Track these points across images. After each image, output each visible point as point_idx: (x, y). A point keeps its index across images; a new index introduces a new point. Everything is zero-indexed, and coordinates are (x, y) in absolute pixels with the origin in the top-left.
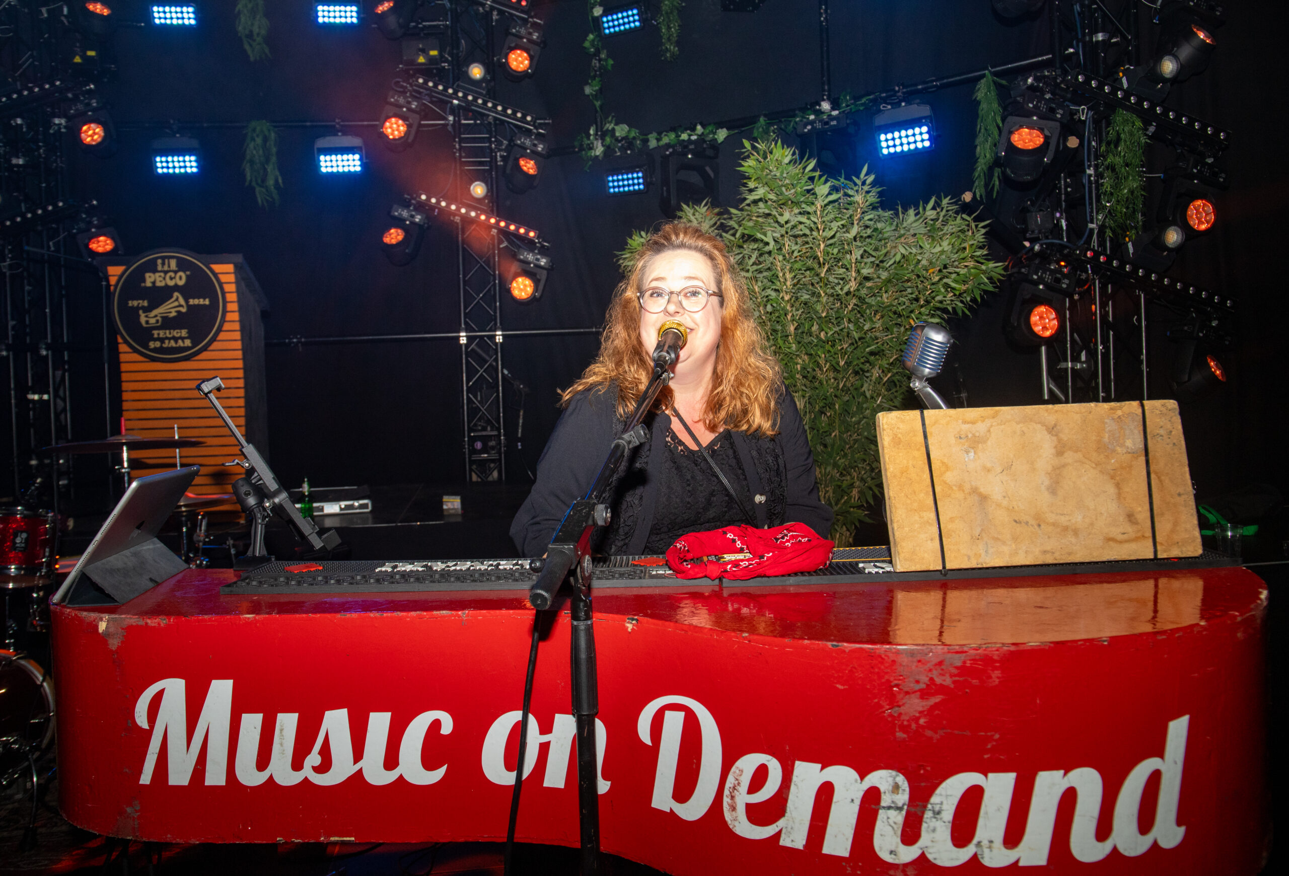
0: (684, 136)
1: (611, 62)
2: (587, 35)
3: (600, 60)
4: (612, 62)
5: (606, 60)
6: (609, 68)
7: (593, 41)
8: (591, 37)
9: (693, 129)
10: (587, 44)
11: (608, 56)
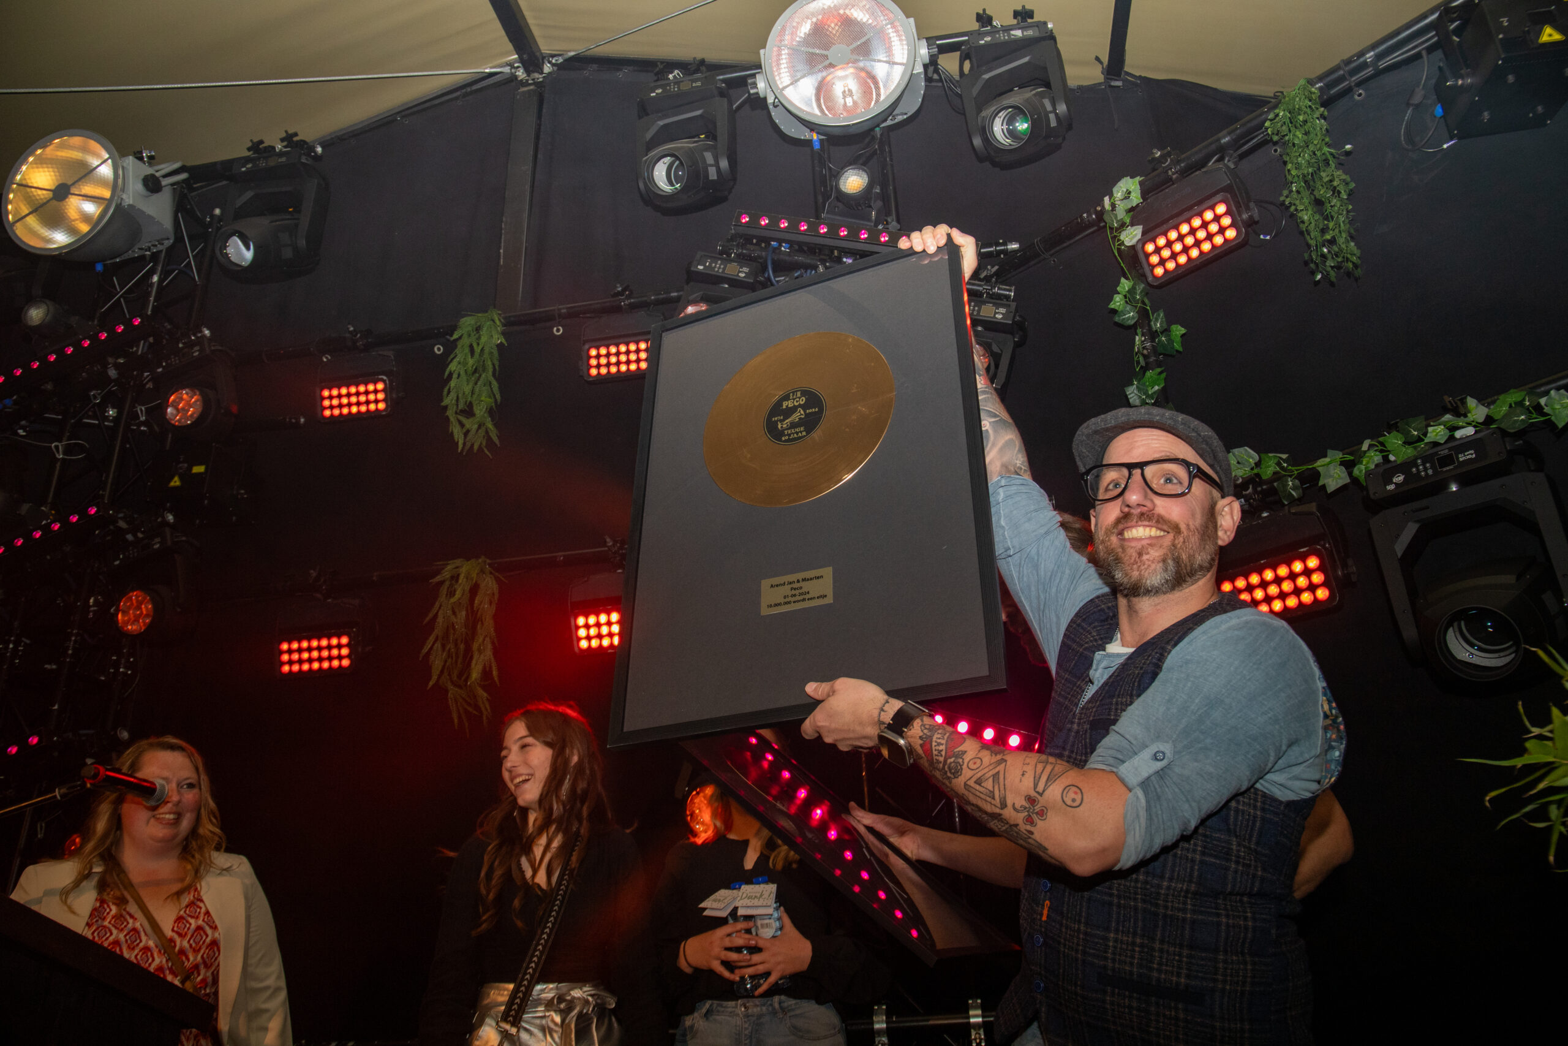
0: (1437, 432)
1: (1178, 330)
2: (1118, 283)
3: (1153, 335)
4: (1183, 331)
5: (1166, 331)
6: (1177, 346)
7: (1132, 291)
8: (1125, 285)
9: (1459, 411)
10: (1118, 302)
11: (1170, 321)
